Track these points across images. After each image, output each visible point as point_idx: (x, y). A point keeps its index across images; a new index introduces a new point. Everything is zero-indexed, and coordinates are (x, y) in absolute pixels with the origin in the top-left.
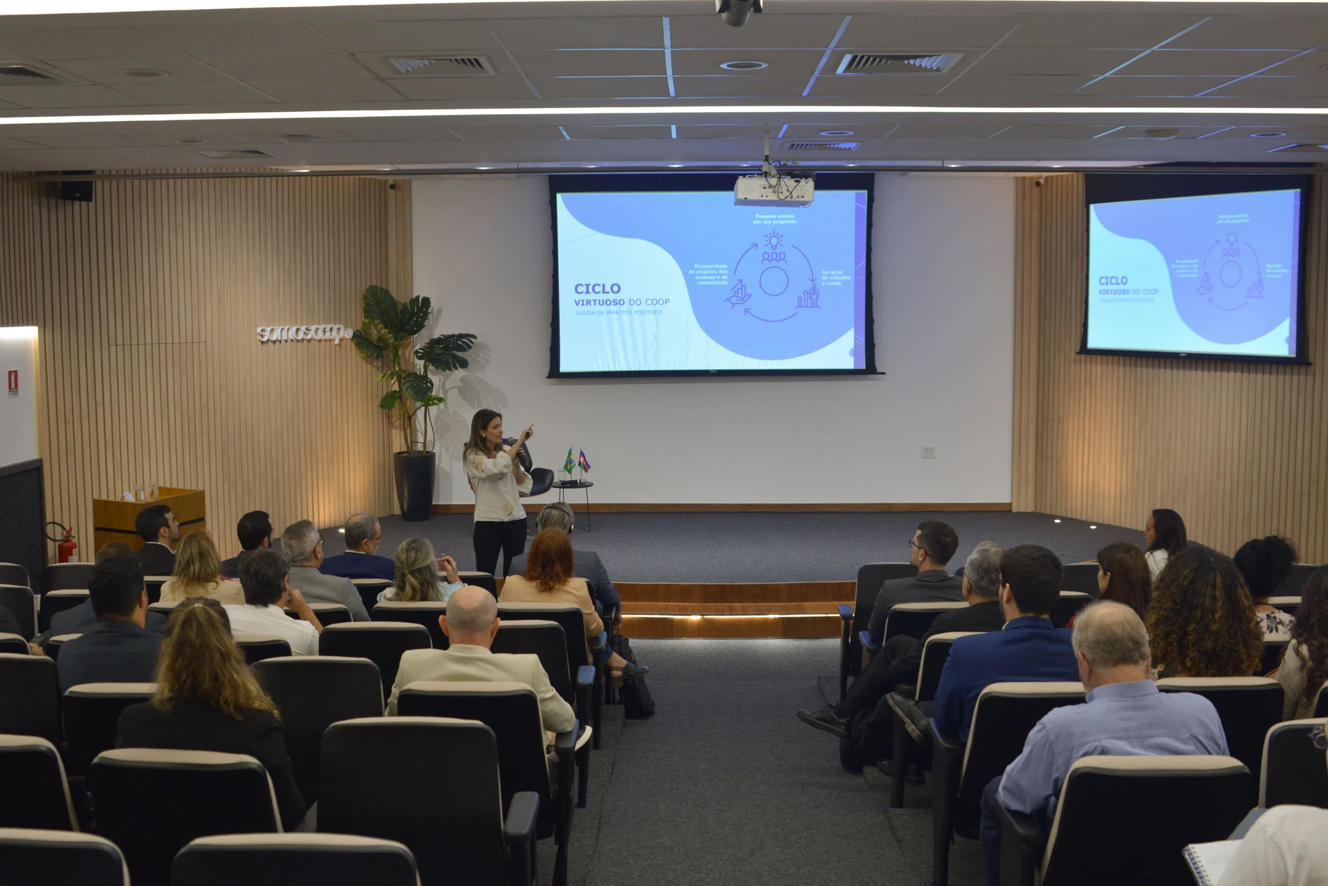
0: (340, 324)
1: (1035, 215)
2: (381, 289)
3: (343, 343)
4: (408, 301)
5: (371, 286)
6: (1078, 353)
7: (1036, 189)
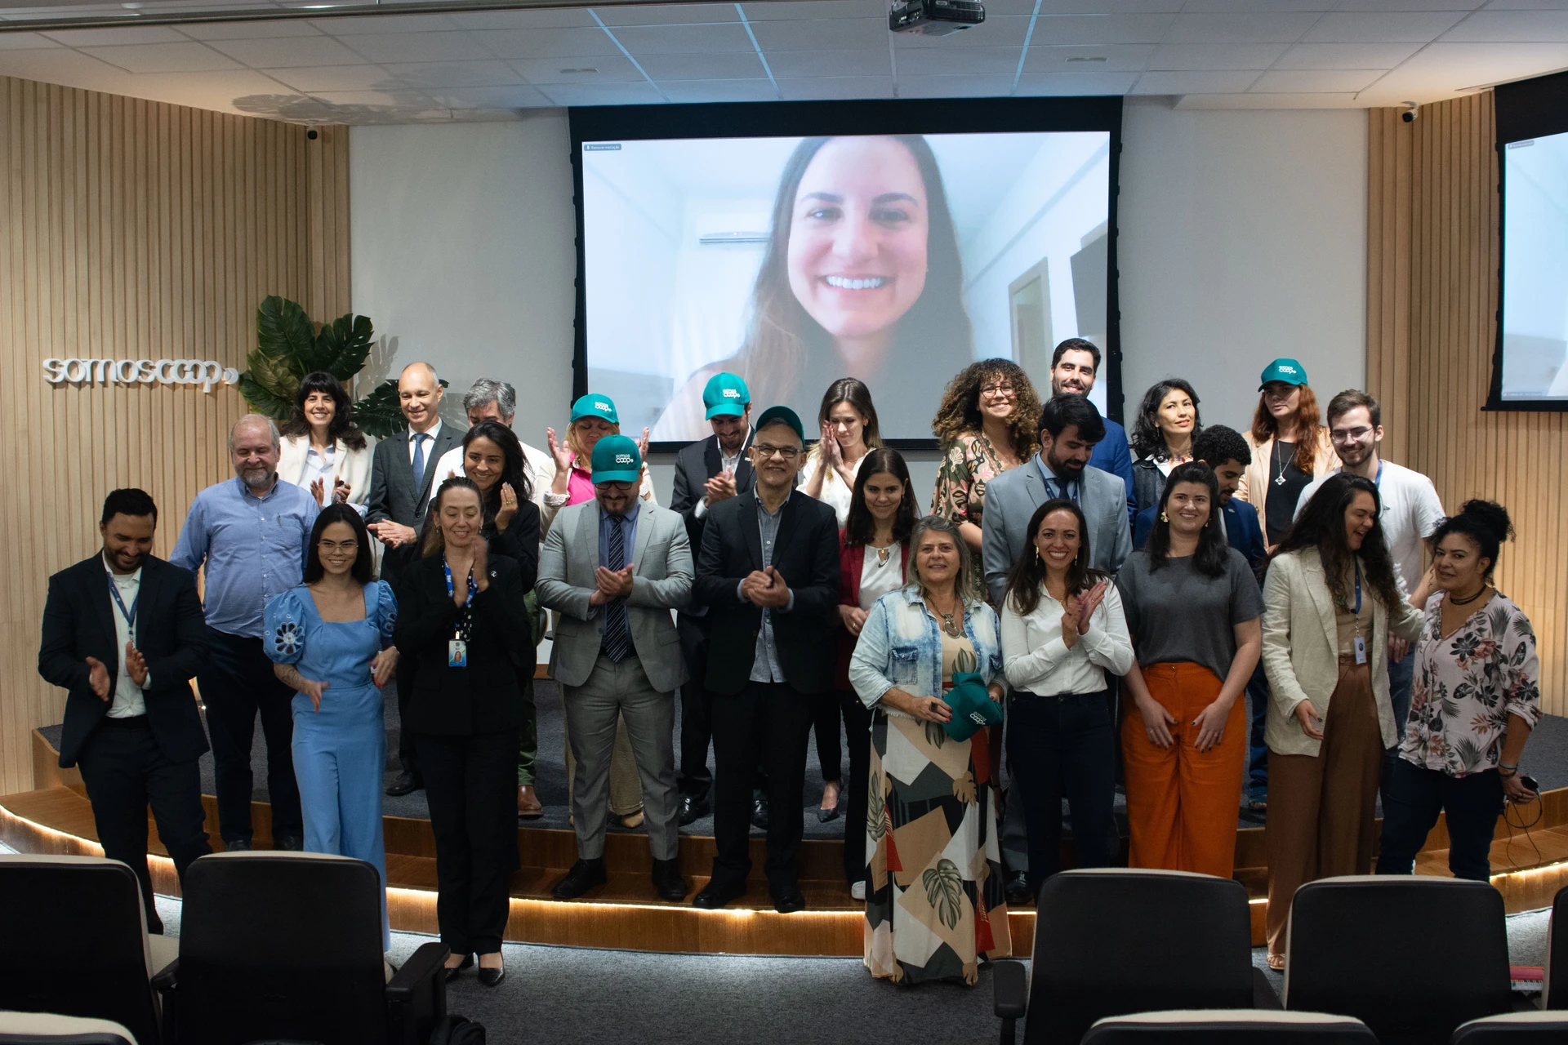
0: (216, 360)
1: (1402, 175)
2: (287, 301)
3: (221, 392)
4: (331, 321)
5: (269, 297)
6: (1483, 409)
7: (1403, 127)
